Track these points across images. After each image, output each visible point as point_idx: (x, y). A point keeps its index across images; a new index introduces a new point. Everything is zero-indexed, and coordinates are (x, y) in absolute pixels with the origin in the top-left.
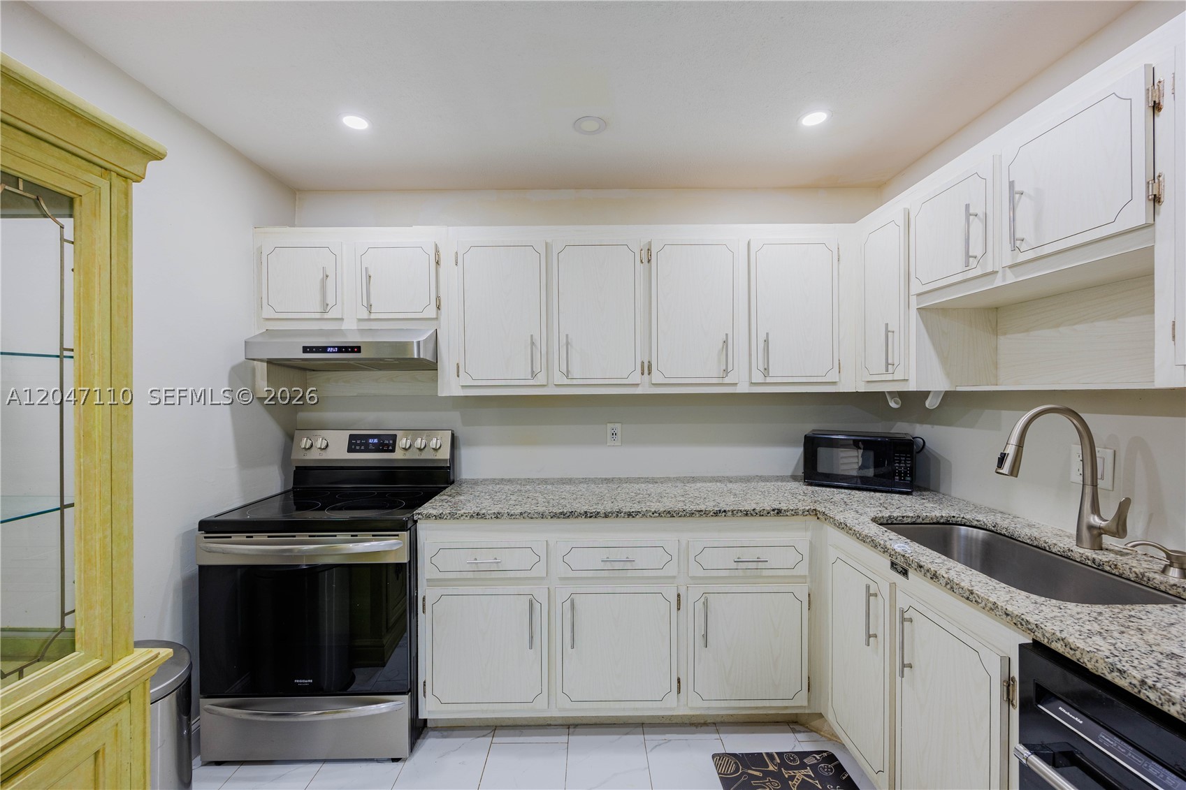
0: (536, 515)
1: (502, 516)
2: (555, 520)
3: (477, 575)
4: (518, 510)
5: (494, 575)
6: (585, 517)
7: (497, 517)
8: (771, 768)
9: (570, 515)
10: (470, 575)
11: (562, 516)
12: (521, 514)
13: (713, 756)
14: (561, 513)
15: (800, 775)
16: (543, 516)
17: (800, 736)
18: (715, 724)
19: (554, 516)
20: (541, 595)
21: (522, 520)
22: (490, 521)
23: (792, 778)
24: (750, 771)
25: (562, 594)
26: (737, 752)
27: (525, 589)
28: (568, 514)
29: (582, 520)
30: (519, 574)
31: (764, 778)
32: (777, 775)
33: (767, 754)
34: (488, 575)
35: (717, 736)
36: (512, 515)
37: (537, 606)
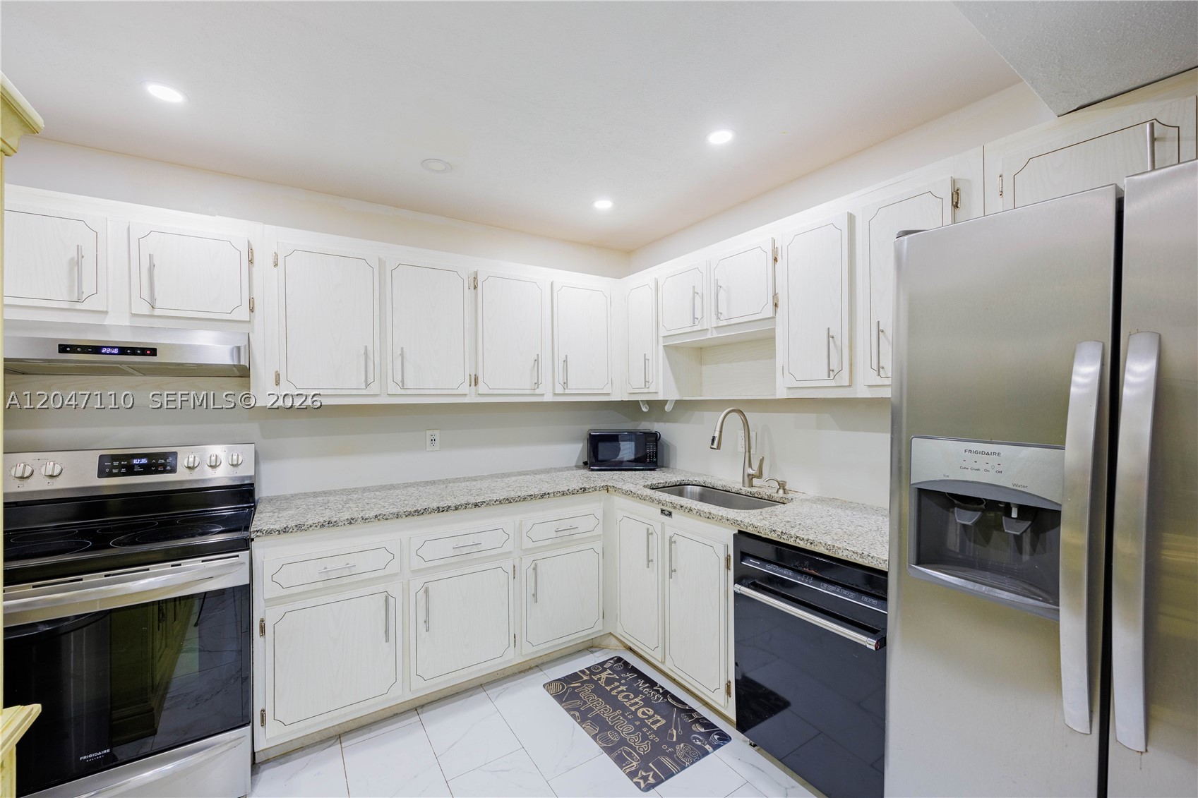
1: (356, 521)
3: (328, 584)
5: (347, 580)
7: (350, 523)
8: (585, 678)
9: (425, 511)
10: (319, 585)
11: (416, 514)
12: (376, 516)
13: (544, 686)
14: (415, 511)
15: (604, 675)
16: (398, 516)
19: (409, 514)
20: (395, 590)
22: (344, 528)
23: (599, 679)
24: (572, 685)
25: (416, 584)
26: (560, 677)
27: (380, 587)
29: (436, 516)
30: (371, 575)
31: (582, 686)
32: (590, 681)
33: (580, 671)
34: (339, 582)
35: (542, 672)
36: (366, 519)
37: (391, 600)
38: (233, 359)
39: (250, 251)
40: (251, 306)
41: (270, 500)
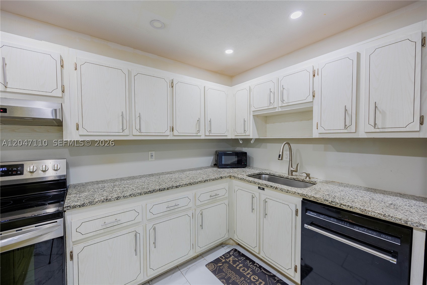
0: (137, 194)
1: (120, 198)
2: (146, 195)
3: (106, 230)
4: (128, 194)
5: (115, 227)
6: (159, 191)
7: (117, 199)
8: (223, 261)
9: (154, 191)
10: (102, 231)
11: (150, 192)
12: (130, 195)
13: (206, 266)
14: (149, 191)
15: (231, 259)
16: (141, 194)
17: (225, 247)
18: (201, 255)
19: (146, 193)
20: (140, 229)
21: (131, 198)
22: (114, 202)
23: (230, 261)
24: (218, 265)
25: (150, 226)
26: (212, 261)
27: (132, 229)
28: (152, 191)
29: (159, 193)
30: (128, 224)
31: (223, 265)
32: (226, 262)
33: (220, 257)
34: (112, 228)
35: (203, 259)
36: (125, 197)
37: (138, 235)
38: (53, 116)
39: (62, 60)
40: (63, 89)
41: (75, 186)
